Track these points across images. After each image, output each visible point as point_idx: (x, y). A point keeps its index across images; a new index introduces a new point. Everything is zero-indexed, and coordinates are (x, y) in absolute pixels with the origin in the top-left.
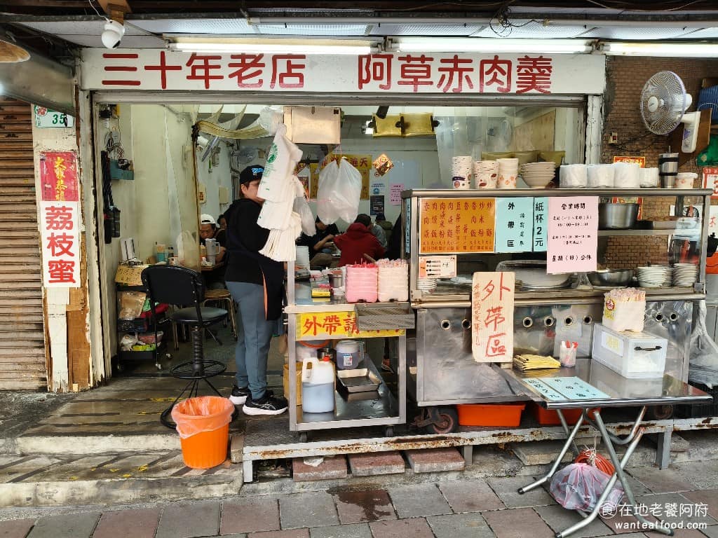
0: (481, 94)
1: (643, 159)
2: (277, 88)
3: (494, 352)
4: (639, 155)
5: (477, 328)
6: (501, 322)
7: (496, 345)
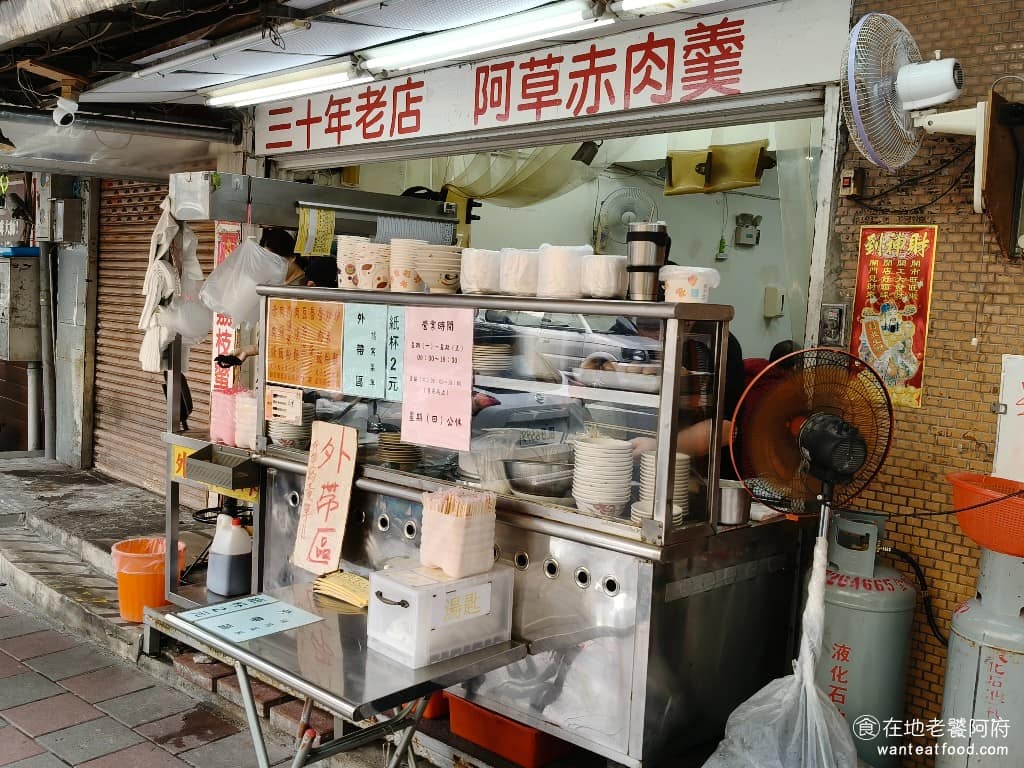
0: (626, 112)
1: (932, 230)
2: (397, 136)
3: (318, 556)
4: (922, 221)
5: (307, 511)
6: (334, 508)
7: (322, 546)
